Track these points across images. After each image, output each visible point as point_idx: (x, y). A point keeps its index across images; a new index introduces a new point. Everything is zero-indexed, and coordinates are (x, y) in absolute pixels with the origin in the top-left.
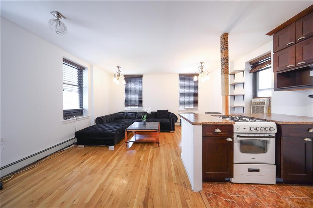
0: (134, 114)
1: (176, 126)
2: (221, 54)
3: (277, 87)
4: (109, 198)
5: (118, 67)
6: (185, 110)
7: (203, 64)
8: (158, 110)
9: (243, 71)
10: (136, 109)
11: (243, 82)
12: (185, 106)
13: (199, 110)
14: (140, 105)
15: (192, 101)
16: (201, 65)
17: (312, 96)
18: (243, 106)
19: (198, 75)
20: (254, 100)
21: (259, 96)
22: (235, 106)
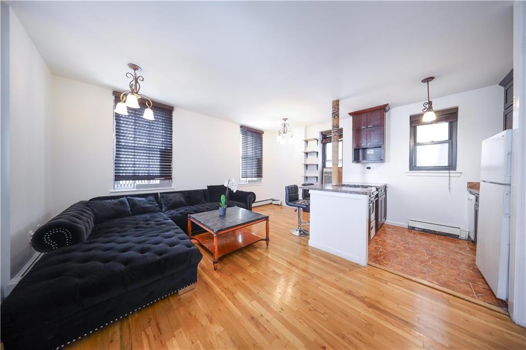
0: (151, 198)
1: (253, 207)
2: (333, 120)
3: (354, 160)
4: (348, 343)
5: (135, 67)
6: (247, 183)
7: (286, 122)
8: (209, 185)
9: (318, 140)
10: (156, 186)
11: (317, 151)
12: (247, 177)
13: (263, 182)
14: (166, 174)
15: (254, 171)
16: (283, 122)
17: (369, 168)
18: (317, 176)
19: (263, 133)
20: (325, 170)
21: (327, 166)
22: (307, 175)
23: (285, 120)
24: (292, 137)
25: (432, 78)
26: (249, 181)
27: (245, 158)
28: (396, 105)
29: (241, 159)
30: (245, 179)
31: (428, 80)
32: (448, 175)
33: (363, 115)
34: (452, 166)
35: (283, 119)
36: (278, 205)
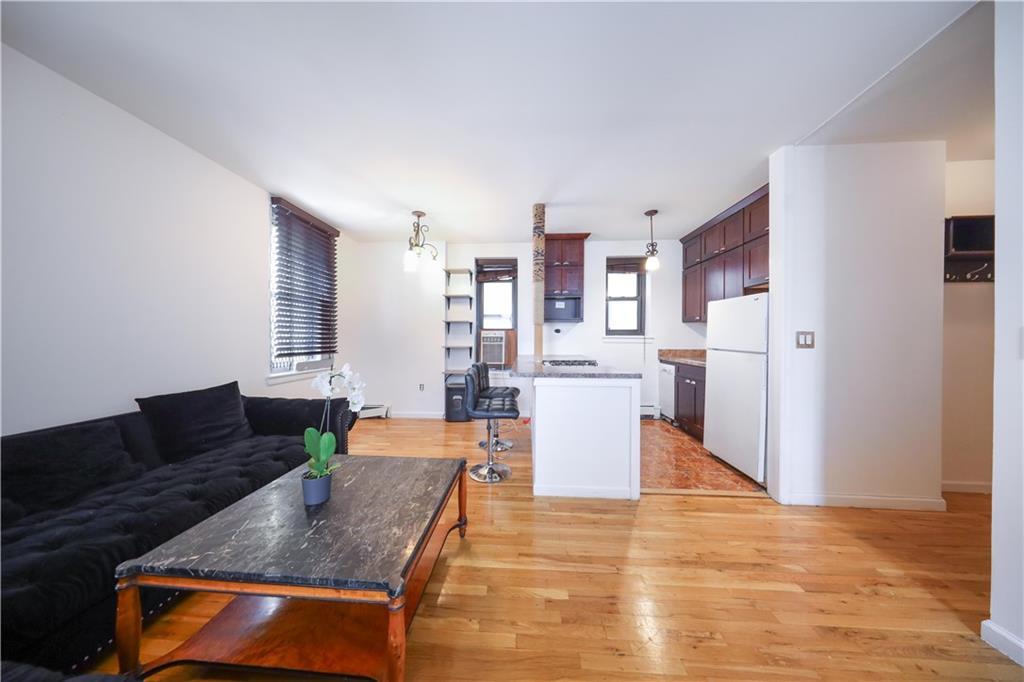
2: (536, 241)
6: (294, 371)
7: (422, 221)
9: (471, 274)
12: (292, 355)
15: (314, 335)
16: (415, 219)
17: (558, 331)
18: (470, 345)
19: (337, 234)
20: (484, 334)
21: (485, 327)
22: (449, 345)
23: (419, 214)
24: (434, 258)
25: (656, 212)
26: (300, 366)
27: (286, 297)
28: (600, 238)
29: (274, 302)
30: (286, 360)
31: (652, 213)
32: (642, 341)
33: (555, 242)
34: (640, 330)
35: (414, 213)
36: (379, 417)
